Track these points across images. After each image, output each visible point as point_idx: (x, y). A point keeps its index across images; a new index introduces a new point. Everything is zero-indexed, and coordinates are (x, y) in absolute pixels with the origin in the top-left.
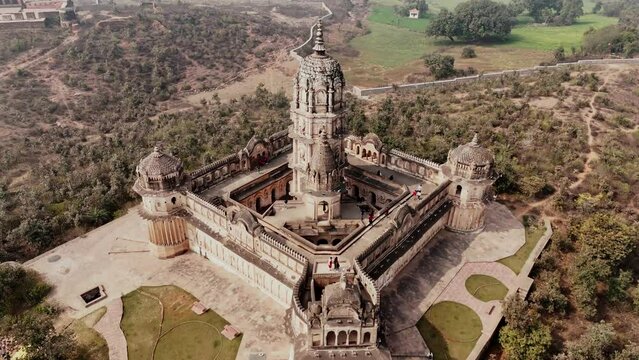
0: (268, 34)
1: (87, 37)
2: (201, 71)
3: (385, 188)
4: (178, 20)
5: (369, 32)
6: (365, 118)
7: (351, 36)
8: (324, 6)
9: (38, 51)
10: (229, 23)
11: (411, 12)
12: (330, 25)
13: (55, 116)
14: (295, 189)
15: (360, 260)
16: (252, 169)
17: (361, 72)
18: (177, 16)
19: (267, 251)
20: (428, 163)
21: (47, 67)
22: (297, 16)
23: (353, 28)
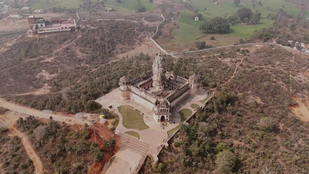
0: (142, 31)
1: (84, 35)
2: (120, 46)
3: (175, 85)
4: (111, 27)
5: (178, 28)
6: (173, 64)
7: (171, 29)
8: (162, 16)
9: (70, 40)
10: (129, 27)
11: (196, 18)
12: (164, 25)
13: (80, 63)
14: (154, 85)
15: (167, 99)
16: (143, 80)
17: (174, 45)
18: (111, 26)
19: (149, 98)
20: (185, 79)
21: (74, 46)
22: (152, 21)
23: (172, 26)
